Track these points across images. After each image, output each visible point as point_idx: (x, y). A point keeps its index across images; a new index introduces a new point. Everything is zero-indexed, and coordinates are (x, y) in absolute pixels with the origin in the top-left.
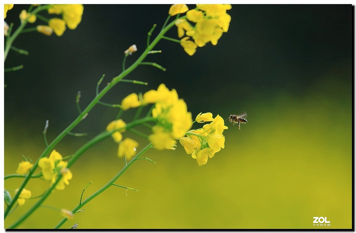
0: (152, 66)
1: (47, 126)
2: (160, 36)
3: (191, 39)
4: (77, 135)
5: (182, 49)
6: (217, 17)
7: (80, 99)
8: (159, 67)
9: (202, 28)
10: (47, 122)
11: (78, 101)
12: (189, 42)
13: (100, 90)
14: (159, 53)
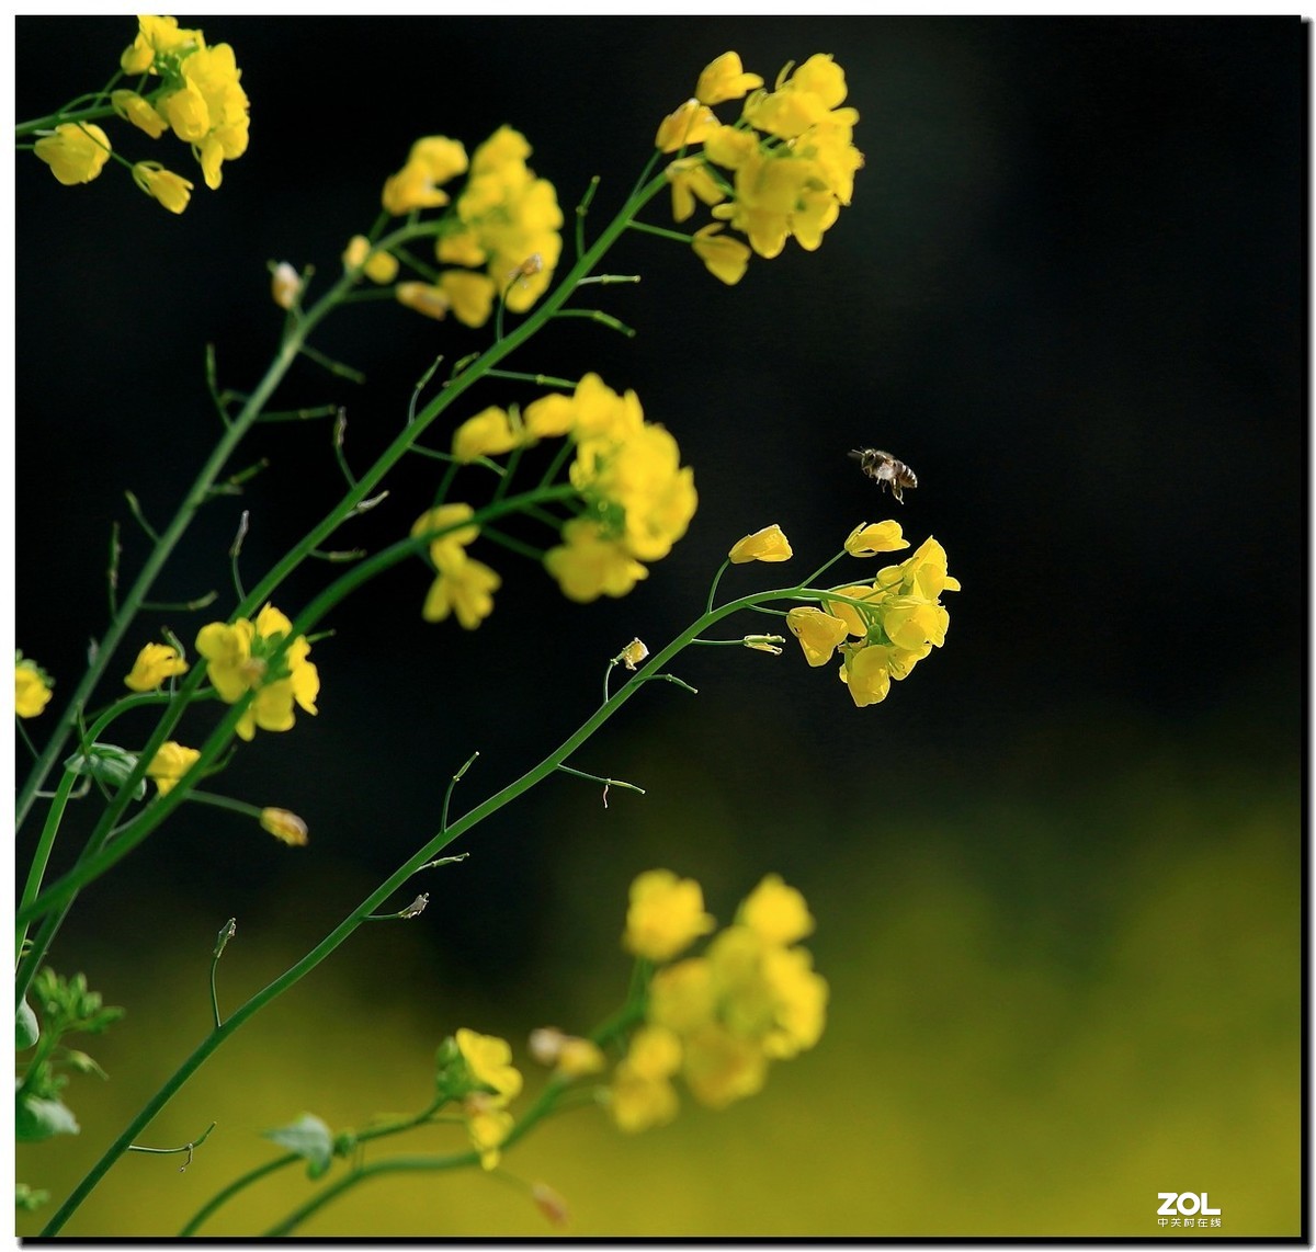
0: (589, 321)
1: (244, 528)
2: (625, 220)
3: (728, 230)
4: (334, 556)
5: (698, 264)
6: (811, 153)
7: (346, 433)
8: (614, 323)
9: (757, 189)
10: (245, 514)
11: (339, 440)
12: (721, 239)
13: (419, 408)
14: (632, 283)
